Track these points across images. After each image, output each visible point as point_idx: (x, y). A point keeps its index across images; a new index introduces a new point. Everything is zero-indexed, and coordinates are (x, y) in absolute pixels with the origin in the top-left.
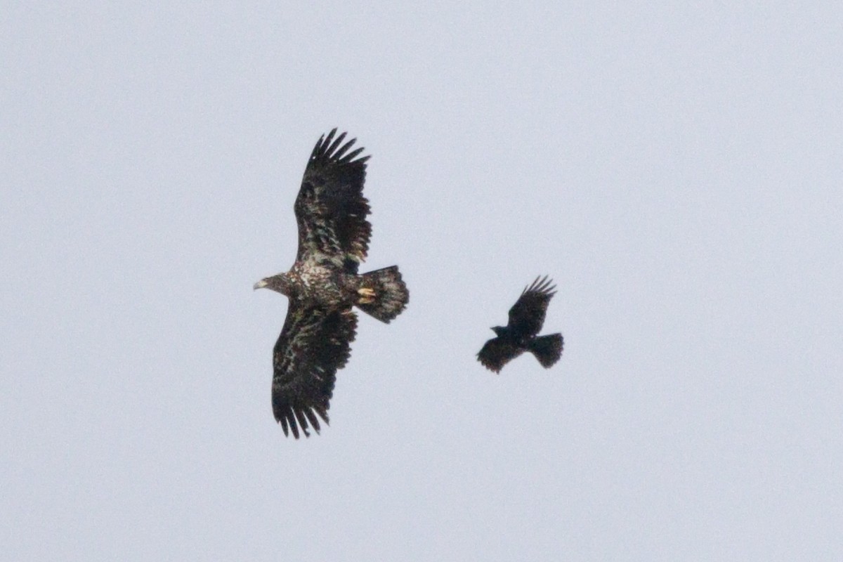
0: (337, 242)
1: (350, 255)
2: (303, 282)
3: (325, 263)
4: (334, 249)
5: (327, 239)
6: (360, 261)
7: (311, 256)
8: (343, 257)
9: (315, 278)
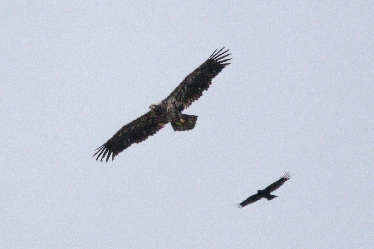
0: (183, 97)
1: (184, 104)
2: (167, 109)
3: (174, 103)
4: (181, 99)
5: (182, 94)
6: (185, 108)
7: (172, 99)
8: (181, 104)
9: (171, 109)
